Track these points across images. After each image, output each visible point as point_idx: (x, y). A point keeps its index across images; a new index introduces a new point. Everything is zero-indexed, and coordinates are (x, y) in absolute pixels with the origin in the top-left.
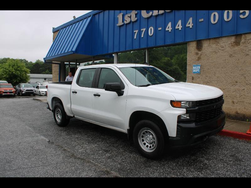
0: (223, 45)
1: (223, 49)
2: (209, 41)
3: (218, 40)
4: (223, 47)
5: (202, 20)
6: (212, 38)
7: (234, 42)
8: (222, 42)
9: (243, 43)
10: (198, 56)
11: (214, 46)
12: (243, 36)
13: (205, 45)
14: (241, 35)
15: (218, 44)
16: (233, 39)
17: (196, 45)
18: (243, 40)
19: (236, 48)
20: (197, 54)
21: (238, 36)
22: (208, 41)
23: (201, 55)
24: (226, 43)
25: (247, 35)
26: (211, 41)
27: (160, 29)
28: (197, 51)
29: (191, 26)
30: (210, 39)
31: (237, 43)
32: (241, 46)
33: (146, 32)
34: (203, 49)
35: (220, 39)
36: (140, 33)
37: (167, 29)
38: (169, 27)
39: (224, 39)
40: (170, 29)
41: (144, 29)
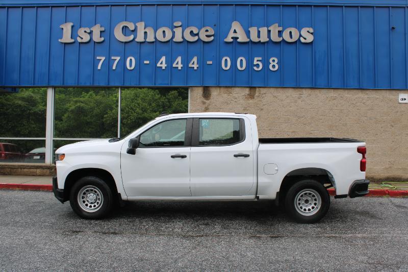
0: (236, 96)
1: (236, 100)
2: (220, 90)
3: (230, 90)
4: (236, 98)
5: (211, 63)
6: (223, 87)
7: (248, 95)
8: (235, 93)
9: (258, 97)
10: (205, 106)
11: (226, 95)
12: (257, 89)
13: (215, 93)
14: (255, 88)
15: (231, 94)
16: (247, 91)
17: (202, 92)
18: (257, 94)
19: (251, 101)
20: (204, 103)
21: (252, 88)
22: (218, 89)
23: (209, 105)
24: (240, 94)
25: (261, 89)
26: (222, 89)
27: (147, 62)
28: (203, 99)
29: (195, 66)
30: (220, 87)
31: (251, 96)
32: (256, 100)
33: (123, 63)
34: (211, 98)
35: (233, 88)
36: (109, 62)
37: (159, 65)
38: (162, 63)
39: (237, 90)
40: (164, 66)
41: (118, 58)
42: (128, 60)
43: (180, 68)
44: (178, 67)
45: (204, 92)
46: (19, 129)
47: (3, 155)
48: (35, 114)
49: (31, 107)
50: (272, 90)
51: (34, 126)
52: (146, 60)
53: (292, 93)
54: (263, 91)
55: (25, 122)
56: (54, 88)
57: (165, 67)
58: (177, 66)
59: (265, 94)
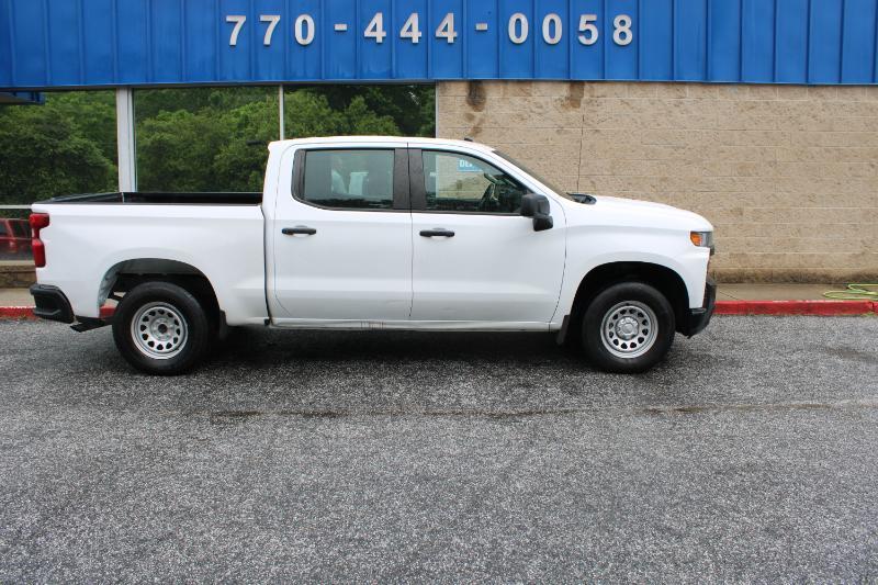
0: (542, 101)
1: (540, 111)
2: (505, 88)
3: (527, 87)
4: (541, 107)
5: (484, 27)
6: (513, 81)
7: (567, 98)
8: (539, 94)
9: (589, 103)
10: (472, 124)
11: (517, 101)
12: (587, 86)
13: (493, 94)
14: (581, 83)
15: (530, 98)
16: (564, 90)
17: (466, 94)
18: (586, 97)
19: (572, 113)
20: (470, 118)
21: (576, 84)
22: (501, 86)
23: (482, 121)
24: (549, 96)
25: (594, 85)
26: (510, 87)
27: (342, 27)
28: (469, 109)
29: (451, 36)
30: (506, 81)
31: (574, 102)
32: (583, 110)
33: (286, 29)
34: (487, 106)
35: (533, 85)
36: (253, 29)
37: (368, 33)
38: (376, 28)
39: (544, 87)
40: (380, 35)
41: (275, 19)
42: (299, 22)
43: (415, 40)
44: (411, 38)
45: (470, 94)
46: (33, 190)
47: (12, 244)
48: (65, 155)
49: (57, 141)
50: (619, 88)
51: (66, 182)
52: (338, 23)
53: (662, 96)
54: (600, 89)
55: (44, 174)
56: (133, 89)
57: (383, 38)
58: (408, 35)
59: (603, 96)
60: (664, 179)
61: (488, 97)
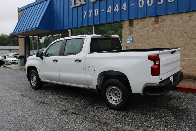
0: (147, 23)
1: (147, 26)
5: (133, 5)
6: (140, 18)
7: (154, 21)
8: (147, 21)
9: (161, 22)
10: (130, 31)
11: (141, 24)
12: (160, 17)
13: (135, 23)
14: (159, 16)
15: (144, 23)
16: (153, 19)
17: (128, 23)
18: (160, 20)
19: (156, 25)
20: (130, 29)
21: (157, 17)
22: (137, 20)
23: (132, 30)
24: (150, 21)
26: (139, 20)
27: (103, 10)
28: (129, 27)
29: (125, 9)
30: (138, 19)
31: (156, 22)
32: (159, 24)
33: (93, 13)
34: (134, 26)
35: (145, 19)
36: (88, 13)
37: (108, 11)
39: (148, 19)
40: (110, 11)
41: (91, 11)
42: (95, 11)
45: (130, 23)
50: (170, 16)
53: (185, 17)
54: (164, 17)
58: (116, 10)
59: (165, 19)
60: (185, 44)
61: (134, 24)
